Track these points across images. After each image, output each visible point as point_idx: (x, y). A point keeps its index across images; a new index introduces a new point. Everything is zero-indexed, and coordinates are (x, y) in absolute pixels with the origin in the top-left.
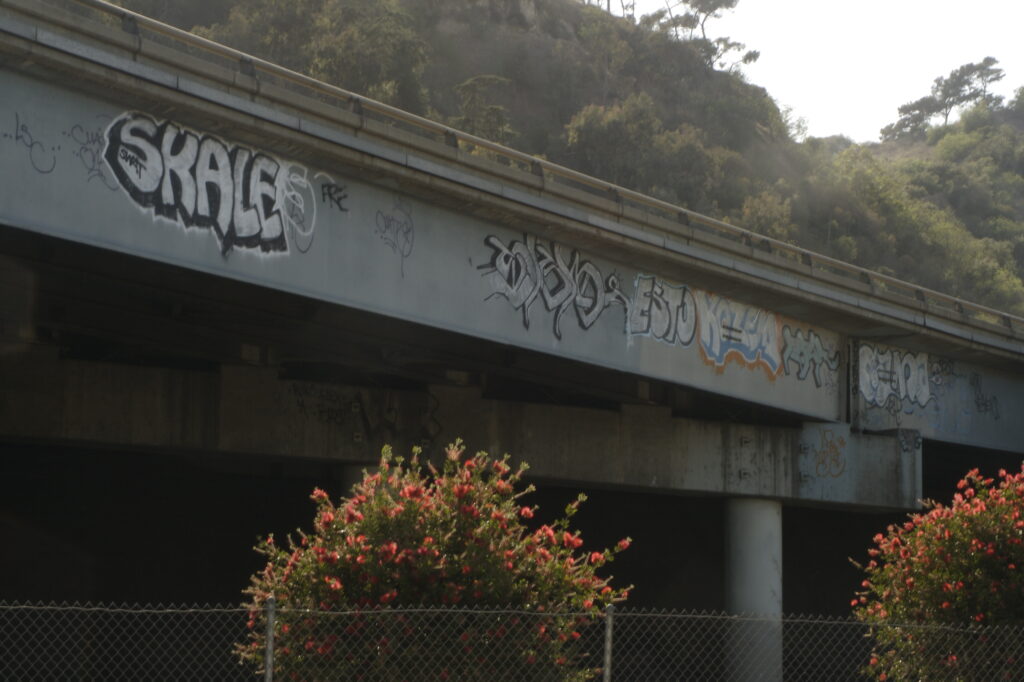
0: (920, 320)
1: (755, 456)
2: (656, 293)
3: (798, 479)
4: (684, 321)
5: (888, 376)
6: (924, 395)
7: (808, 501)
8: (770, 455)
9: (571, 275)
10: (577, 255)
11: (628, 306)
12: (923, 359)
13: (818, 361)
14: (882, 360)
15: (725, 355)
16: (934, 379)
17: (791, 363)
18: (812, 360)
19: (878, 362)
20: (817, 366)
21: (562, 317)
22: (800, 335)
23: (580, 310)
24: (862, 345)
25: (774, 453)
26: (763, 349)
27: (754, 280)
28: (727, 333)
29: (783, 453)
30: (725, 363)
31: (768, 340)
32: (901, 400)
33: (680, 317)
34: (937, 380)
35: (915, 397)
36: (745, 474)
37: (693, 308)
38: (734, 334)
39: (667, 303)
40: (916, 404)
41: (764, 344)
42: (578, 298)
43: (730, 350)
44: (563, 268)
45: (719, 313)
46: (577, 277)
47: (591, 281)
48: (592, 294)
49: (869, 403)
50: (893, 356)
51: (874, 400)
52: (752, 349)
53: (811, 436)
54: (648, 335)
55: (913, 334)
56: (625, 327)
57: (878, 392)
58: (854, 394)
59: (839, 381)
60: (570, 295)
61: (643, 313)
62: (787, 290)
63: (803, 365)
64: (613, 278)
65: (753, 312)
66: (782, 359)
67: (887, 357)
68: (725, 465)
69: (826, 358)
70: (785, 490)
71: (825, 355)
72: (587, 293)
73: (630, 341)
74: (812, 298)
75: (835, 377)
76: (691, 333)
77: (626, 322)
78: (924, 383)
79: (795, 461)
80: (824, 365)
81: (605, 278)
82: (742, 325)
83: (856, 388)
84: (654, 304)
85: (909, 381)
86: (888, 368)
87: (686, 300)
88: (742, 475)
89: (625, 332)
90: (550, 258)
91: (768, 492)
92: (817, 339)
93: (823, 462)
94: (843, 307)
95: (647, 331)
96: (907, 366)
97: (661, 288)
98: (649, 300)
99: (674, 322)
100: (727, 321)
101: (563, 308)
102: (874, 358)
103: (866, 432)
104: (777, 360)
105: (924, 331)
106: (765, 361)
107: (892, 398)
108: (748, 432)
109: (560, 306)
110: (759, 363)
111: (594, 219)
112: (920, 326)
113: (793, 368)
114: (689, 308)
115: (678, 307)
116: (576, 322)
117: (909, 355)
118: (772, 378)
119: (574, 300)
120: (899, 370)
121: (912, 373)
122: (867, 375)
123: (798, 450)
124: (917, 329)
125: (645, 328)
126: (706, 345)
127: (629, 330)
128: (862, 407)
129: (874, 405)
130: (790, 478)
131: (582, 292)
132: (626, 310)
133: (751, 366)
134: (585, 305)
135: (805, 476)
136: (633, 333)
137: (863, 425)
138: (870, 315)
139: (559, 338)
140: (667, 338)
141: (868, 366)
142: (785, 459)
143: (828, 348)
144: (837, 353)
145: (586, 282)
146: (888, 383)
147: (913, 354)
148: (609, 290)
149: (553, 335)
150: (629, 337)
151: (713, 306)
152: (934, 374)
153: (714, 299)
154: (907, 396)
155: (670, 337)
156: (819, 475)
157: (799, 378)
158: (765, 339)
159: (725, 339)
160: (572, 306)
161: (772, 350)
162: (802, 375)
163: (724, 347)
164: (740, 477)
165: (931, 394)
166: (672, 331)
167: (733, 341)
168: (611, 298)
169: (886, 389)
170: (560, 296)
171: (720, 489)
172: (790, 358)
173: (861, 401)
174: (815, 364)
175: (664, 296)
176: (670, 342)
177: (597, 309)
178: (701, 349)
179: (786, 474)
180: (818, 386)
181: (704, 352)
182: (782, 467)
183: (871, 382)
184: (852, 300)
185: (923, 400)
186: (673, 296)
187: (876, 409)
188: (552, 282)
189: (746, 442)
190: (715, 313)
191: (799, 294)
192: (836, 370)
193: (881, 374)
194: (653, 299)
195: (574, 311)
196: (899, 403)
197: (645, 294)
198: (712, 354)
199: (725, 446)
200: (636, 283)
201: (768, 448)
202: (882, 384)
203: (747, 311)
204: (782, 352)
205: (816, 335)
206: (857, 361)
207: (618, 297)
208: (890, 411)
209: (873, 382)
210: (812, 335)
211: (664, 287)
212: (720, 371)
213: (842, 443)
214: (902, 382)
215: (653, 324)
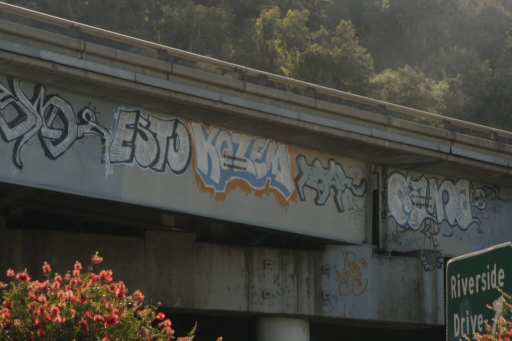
0: (445, 148)
1: (278, 277)
2: (141, 125)
3: (321, 298)
4: (176, 151)
5: (423, 201)
6: (466, 219)
7: (330, 318)
8: (293, 276)
9: (34, 108)
10: (42, 89)
11: (105, 137)
12: (465, 185)
13: (339, 187)
14: (415, 186)
15: (227, 182)
16: (476, 204)
17: (306, 189)
18: (333, 187)
19: (411, 189)
20: (339, 193)
21: (23, 148)
22: (317, 163)
23: (47, 141)
24: (392, 173)
25: (297, 273)
26: (274, 176)
27: (246, 112)
28: (229, 162)
29: (305, 274)
30: (227, 190)
31: (279, 169)
32: (438, 224)
33: (171, 147)
34: (481, 204)
35: (456, 221)
36: (268, 294)
37: (187, 139)
38: (237, 163)
39: (155, 135)
40: (456, 227)
41: (273, 172)
42: (43, 130)
43: (233, 178)
44: (24, 101)
45: (219, 144)
46: (42, 110)
47: (60, 113)
48: (62, 126)
49: (401, 226)
50: (428, 183)
51: (407, 224)
52: (260, 176)
53: (334, 258)
54: (132, 164)
55: (440, 161)
56: (103, 157)
57: (412, 216)
58: (383, 218)
59: (365, 207)
60: (35, 126)
61: (125, 144)
62: (285, 121)
63: (322, 192)
64: (87, 111)
65: (260, 142)
66: (297, 186)
67: (422, 184)
68: (249, 286)
69: (349, 185)
70: (308, 308)
71: (349, 182)
72: (55, 125)
73: (109, 170)
74: (317, 128)
75: (361, 203)
76: (185, 162)
77: (104, 152)
78: (465, 207)
79: (317, 282)
80: (347, 191)
81: (76, 112)
82: (248, 154)
83: (385, 212)
84: (138, 135)
85: (447, 206)
86: (424, 194)
87: (178, 131)
88: (265, 295)
89: (103, 162)
90: (8, 92)
91: (291, 311)
92: (339, 167)
93: (346, 282)
94: (353, 136)
95: (130, 161)
96: (445, 191)
97: (146, 120)
98: (132, 131)
99: (163, 151)
100: (229, 151)
101: (26, 138)
102: (406, 184)
103: (395, 254)
104: (290, 186)
105: (452, 159)
106: (275, 188)
107: (428, 222)
108: (271, 255)
109: (21, 137)
110: (267, 190)
111: (46, 54)
112: (446, 153)
113: (310, 195)
114: (183, 140)
115: (168, 139)
116: (42, 151)
117: (448, 181)
118: (284, 203)
119: (39, 132)
120: (436, 196)
121: (451, 198)
122: (399, 202)
123: (320, 271)
124: (444, 157)
125: (128, 158)
126: (202, 173)
127: (107, 160)
128: (392, 229)
129: (407, 228)
130: (312, 297)
131: (49, 124)
132: (104, 141)
133: (259, 194)
134: (52, 136)
135: (327, 295)
136: (111, 162)
137: (392, 246)
138: (387, 144)
139: (20, 167)
140: (155, 167)
141: (400, 192)
142: (308, 280)
143: (352, 176)
144: (363, 180)
145: (53, 115)
146: (424, 208)
147: (452, 181)
148: (82, 122)
149: (12, 165)
150: (108, 165)
151: (211, 137)
152: (477, 199)
153: (213, 131)
154: (446, 220)
155: (159, 166)
156: (341, 294)
157: (317, 204)
158: (275, 168)
159: (226, 168)
160: (36, 137)
161: (285, 178)
162: (321, 201)
163: (224, 175)
164: (264, 298)
165: (473, 218)
166: (161, 160)
167: (235, 170)
168: (86, 129)
169: (422, 213)
170: (20, 129)
171: (244, 309)
172: (305, 185)
173: (391, 223)
174: (336, 191)
175: (151, 128)
176: (159, 171)
177: (67, 140)
178: (197, 178)
179: (309, 293)
180: (340, 211)
181: (201, 181)
182: (304, 287)
183: (403, 206)
184: (365, 130)
185: (464, 223)
186: (162, 128)
187: (410, 233)
188: (12, 114)
189: (269, 264)
190: (213, 143)
191: (301, 124)
192: (362, 196)
193: (415, 200)
194: (136, 130)
195: (39, 143)
196: (436, 227)
197: (127, 126)
198: (211, 182)
199: (249, 270)
200: (116, 116)
201: (291, 270)
202: (417, 209)
203: (253, 142)
204: (296, 180)
205: (337, 163)
206: (385, 187)
207: (94, 129)
208: (425, 234)
209: (406, 207)
210: (333, 163)
211: (151, 119)
212: (221, 197)
213: (365, 264)
214: (439, 207)
215: (137, 154)
